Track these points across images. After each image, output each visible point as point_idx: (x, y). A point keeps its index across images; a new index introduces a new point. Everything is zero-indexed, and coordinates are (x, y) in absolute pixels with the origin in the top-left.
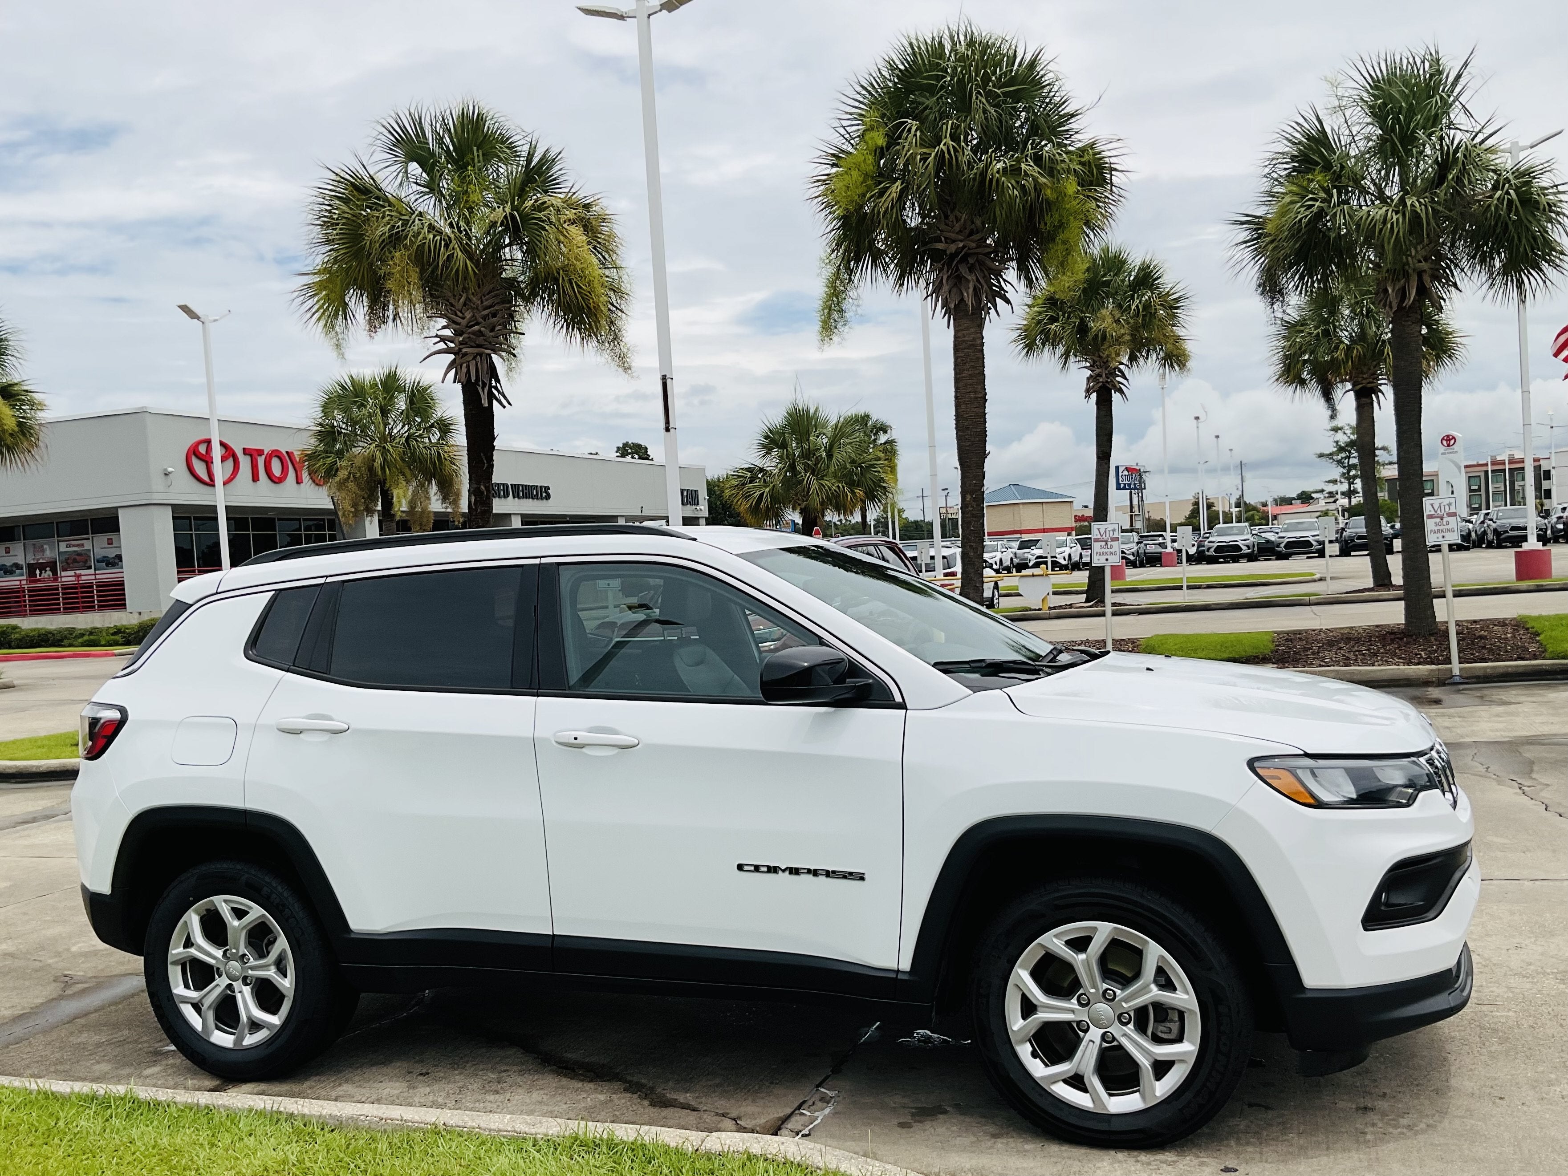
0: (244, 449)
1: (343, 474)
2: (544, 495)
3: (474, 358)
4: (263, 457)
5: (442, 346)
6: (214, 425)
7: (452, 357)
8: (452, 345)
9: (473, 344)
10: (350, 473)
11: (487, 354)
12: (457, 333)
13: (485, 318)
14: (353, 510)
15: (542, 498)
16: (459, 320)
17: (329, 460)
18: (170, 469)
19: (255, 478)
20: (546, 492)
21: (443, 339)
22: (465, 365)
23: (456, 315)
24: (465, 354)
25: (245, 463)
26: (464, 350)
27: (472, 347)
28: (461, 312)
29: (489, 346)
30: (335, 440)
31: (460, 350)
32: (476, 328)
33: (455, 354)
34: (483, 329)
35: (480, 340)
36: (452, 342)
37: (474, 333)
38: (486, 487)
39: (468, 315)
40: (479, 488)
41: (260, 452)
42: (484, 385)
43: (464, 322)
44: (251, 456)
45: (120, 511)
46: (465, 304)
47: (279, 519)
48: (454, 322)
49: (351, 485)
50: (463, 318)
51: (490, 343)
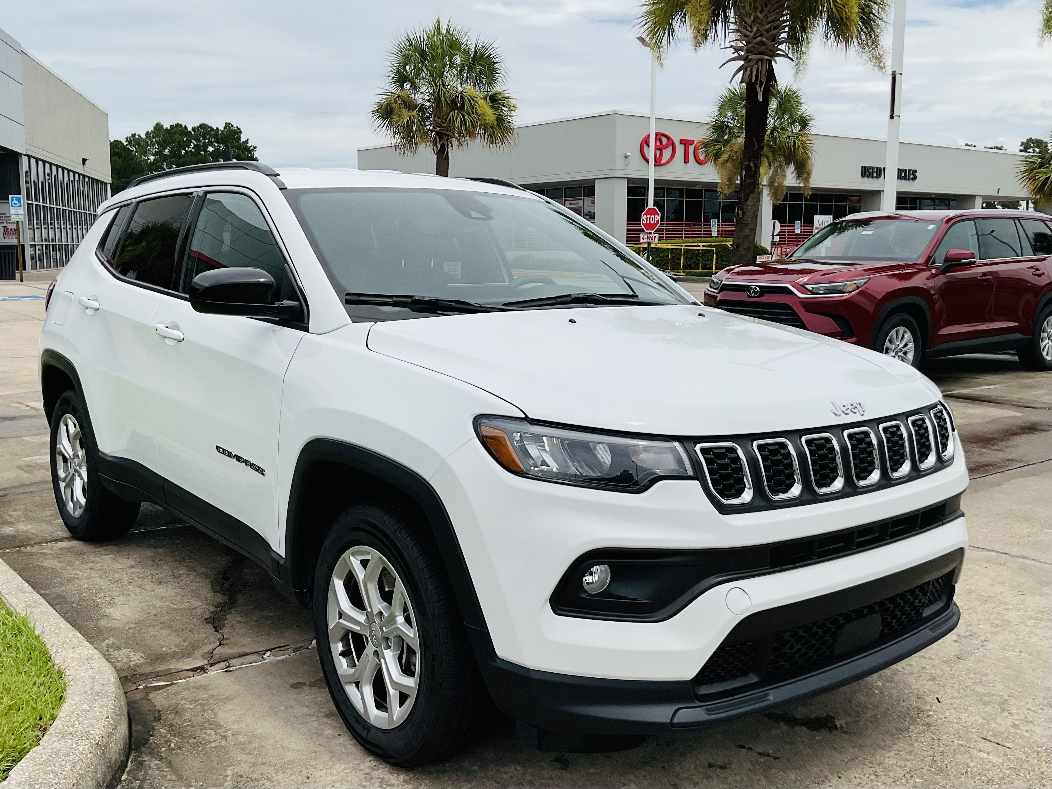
0: (681, 140)
1: (725, 157)
2: (911, 176)
3: (757, 63)
4: (694, 146)
5: (736, 55)
6: (653, 121)
7: (742, 62)
8: (742, 53)
9: (757, 52)
10: (729, 156)
11: (767, 60)
12: (748, 43)
13: (768, 31)
14: (728, 183)
15: (909, 179)
16: (748, 33)
17: (717, 147)
18: (628, 154)
19: (686, 161)
20: (913, 174)
21: (737, 49)
22: (749, 69)
23: (747, 30)
24: (750, 60)
25: (680, 149)
26: (750, 57)
27: (756, 54)
28: (751, 27)
29: (770, 53)
30: (724, 132)
31: (747, 56)
32: (759, 39)
33: (745, 60)
34: (764, 39)
35: (762, 49)
36: (742, 51)
37: (757, 44)
38: (754, 164)
39: (755, 29)
40: (749, 165)
41: (692, 142)
42: (761, 83)
43: (751, 35)
44: (685, 145)
45: (597, 181)
46: (754, 21)
47: (705, 190)
48: (746, 36)
49: (729, 165)
50: (751, 32)
51: (771, 50)
